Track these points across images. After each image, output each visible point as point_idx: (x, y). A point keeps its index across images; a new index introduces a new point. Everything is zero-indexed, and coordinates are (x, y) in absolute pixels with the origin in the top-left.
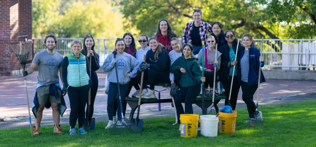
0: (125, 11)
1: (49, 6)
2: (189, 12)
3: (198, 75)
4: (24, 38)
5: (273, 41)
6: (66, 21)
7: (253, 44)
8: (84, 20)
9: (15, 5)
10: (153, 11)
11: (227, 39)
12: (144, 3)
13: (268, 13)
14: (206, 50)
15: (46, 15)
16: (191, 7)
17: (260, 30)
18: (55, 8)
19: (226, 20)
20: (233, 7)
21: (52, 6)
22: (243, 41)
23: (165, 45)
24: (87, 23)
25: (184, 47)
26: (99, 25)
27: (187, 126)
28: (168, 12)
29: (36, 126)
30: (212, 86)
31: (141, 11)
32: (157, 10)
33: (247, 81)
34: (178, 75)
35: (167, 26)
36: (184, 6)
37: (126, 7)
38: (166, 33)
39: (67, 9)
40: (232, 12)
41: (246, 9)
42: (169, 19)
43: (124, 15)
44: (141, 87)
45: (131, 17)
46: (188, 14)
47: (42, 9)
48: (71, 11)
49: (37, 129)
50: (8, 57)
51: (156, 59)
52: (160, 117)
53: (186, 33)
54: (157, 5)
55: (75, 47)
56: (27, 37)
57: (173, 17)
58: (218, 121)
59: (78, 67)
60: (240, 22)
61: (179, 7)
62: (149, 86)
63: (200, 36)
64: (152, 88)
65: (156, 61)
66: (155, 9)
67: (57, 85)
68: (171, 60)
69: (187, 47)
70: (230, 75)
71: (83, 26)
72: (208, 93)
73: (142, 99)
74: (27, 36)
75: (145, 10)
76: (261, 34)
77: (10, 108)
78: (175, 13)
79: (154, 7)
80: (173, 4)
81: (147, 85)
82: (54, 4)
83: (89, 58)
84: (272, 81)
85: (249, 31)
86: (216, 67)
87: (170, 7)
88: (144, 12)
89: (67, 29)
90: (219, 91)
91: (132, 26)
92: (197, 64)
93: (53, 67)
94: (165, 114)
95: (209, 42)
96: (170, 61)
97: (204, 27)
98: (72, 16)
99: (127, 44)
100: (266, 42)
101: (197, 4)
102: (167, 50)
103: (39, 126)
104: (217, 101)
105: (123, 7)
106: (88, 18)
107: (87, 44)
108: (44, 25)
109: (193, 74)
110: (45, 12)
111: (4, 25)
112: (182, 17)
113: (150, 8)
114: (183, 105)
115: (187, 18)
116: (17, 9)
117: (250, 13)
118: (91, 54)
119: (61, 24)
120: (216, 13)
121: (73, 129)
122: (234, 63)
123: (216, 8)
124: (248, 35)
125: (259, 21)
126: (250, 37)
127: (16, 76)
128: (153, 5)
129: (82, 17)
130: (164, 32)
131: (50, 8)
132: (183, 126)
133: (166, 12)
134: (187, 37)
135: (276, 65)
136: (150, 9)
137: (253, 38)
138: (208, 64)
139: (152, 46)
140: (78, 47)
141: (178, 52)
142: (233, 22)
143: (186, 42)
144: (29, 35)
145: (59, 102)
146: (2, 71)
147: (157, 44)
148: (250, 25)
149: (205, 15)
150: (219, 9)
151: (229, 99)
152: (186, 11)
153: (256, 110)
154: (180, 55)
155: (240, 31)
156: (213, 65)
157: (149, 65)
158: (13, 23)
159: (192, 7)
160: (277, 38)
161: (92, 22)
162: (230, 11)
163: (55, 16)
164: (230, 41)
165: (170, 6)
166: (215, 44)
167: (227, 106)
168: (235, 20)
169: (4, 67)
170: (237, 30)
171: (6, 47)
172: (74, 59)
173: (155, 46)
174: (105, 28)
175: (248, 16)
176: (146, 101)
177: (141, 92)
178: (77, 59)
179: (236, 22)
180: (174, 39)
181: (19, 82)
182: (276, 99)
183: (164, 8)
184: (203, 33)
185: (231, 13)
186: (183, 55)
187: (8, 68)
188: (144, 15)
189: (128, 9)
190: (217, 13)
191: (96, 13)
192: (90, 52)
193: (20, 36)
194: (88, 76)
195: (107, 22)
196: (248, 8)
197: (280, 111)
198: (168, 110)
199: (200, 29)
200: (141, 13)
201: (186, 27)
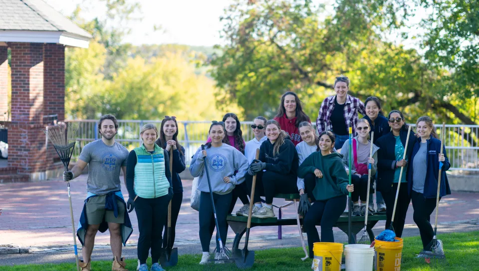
0: (219, 74)
1: (86, 64)
2: (326, 78)
3: (341, 181)
4: (53, 119)
5: (466, 129)
6: (115, 90)
7: (433, 133)
8: (146, 90)
9: (38, 65)
10: (265, 77)
11: (390, 124)
12: (252, 62)
13: (457, 81)
14: (355, 141)
15: (82, 80)
16: (329, 69)
17: (444, 110)
18: (97, 68)
19: (389, 93)
20: (400, 70)
21: (92, 65)
22: (418, 129)
23: (290, 134)
24: (151, 95)
25: (320, 137)
26: (172, 98)
27: (324, 262)
28: (291, 78)
29: (85, 260)
30: (364, 199)
31: (246, 76)
32: (273, 74)
33: (422, 192)
34: (311, 182)
35: (294, 104)
36: (317, 68)
37: (221, 68)
38: (294, 114)
39: (116, 70)
40: (399, 78)
41: (423, 75)
42: (293, 89)
43: (216, 82)
44: (251, 200)
45: (229, 85)
46: (323, 82)
47: (75, 69)
48: (124, 74)
49: (85, 265)
50: (25, 150)
51: (276, 155)
52: (280, 248)
53: (323, 115)
54: (273, 65)
55: (148, 134)
56: (56, 118)
57: (299, 86)
58: (373, 255)
59: (152, 167)
60: (411, 95)
61: (309, 69)
62: (264, 198)
63: (344, 120)
64: (269, 201)
65: (275, 159)
66: (269, 73)
67: (117, 194)
68: (300, 157)
69: (325, 137)
70: (395, 182)
71: (145, 100)
72: (358, 210)
73: (253, 219)
74: (56, 115)
75: (252, 74)
76: (446, 116)
77: (36, 233)
78: (301, 80)
79: (269, 69)
80: (300, 66)
81: (261, 197)
82: (95, 61)
83: (169, 152)
84: (462, 193)
85: (427, 111)
86: (372, 168)
87: (294, 69)
88: (252, 77)
89: (117, 104)
90: (376, 208)
91: (231, 100)
92: (340, 164)
93: (112, 166)
94: (288, 244)
95: (360, 128)
96: (298, 158)
97: (352, 105)
98: (125, 82)
99: (229, 130)
100: (455, 129)
101: (339, 66)
102: (293, 141)
103: (89, 260)
104: (372, 223)
105: (215, 68)
106: (154, 86)
107: (166, 131)
108: (78, 96)
109: (334, 178)
110: (80, 74)
111: (19, 98)
112: (314, 86)
113: (261, 70)
114: (319, 228)
115: (322, 88)
116: (42, 70)
117: (429, 81)
118: (172, 146)
119: (106, 95)
120: (371, 81)
121: (143, 265)
122: (401, 162)
123: (372, 73)
124: (425, 119)
125: (443, 93)
126: (428, 121)
127: (39, 183)
128: (266, 66)
129: (142, 85)
130: (291, 112)
131: (89, 68)
132: (319, 261)
133: (288, 77)
134: (325, 121)
135: (470, 167)
136: (261, 73)
137: (433, 122)
138: (359, 162)
139: (269, 135)
140: (153, 134)
141: (311, 144)
142: (400, 95)
143: (323, 129)
144: (59, 114)
145: (122, 221)
146: (16, 173)
147: (278, 131)
148: (428, 101)
149: (353, 84)
150: (377, 74)
151: (392, 220)
152: (321, 77)
153: (434, 237)
154: (314, 149)
155: (412, 111)
156: (365, 165)
157: (264, 164)
158: (35, 95)
159: (332, 70)
160: (473, 123)
161: (159, 93)
162: (395, 77)
163: (96, 81)
164: (396, 128)
165: (295, 67)
166: (370, 132)
167: (389, 231)
168: (404, 93)
169: (19, 166)
170: (407, 109)
171: (23, 134)
172: (145, 154)
173: (274, 134)
174: (181, 104)
175: (425, 86)
176: (259, 222)
177: (252, 209)
178: (149, 155)
179: (406, 96)
180: (305, 125)
181: (45, 192)
182: (468, 223)
183: (284, 71)
184: (351, 115)
185: (396, 82)
186: (318, 149)
187: (25, 169)
188: (250, 82)
189: (225, 72)
190: (373, 80)
191: (166, 78)
192: (170, 143)
193: (46, 116)
194: (168, 182)
195: (186, 92)
196: (425, 73)
197: (473, 241)
198: (293, 238)
199: (346, 108)
200: (246, 79)
201: (323, 104)
